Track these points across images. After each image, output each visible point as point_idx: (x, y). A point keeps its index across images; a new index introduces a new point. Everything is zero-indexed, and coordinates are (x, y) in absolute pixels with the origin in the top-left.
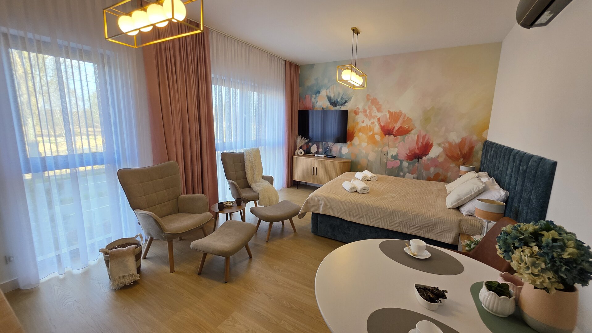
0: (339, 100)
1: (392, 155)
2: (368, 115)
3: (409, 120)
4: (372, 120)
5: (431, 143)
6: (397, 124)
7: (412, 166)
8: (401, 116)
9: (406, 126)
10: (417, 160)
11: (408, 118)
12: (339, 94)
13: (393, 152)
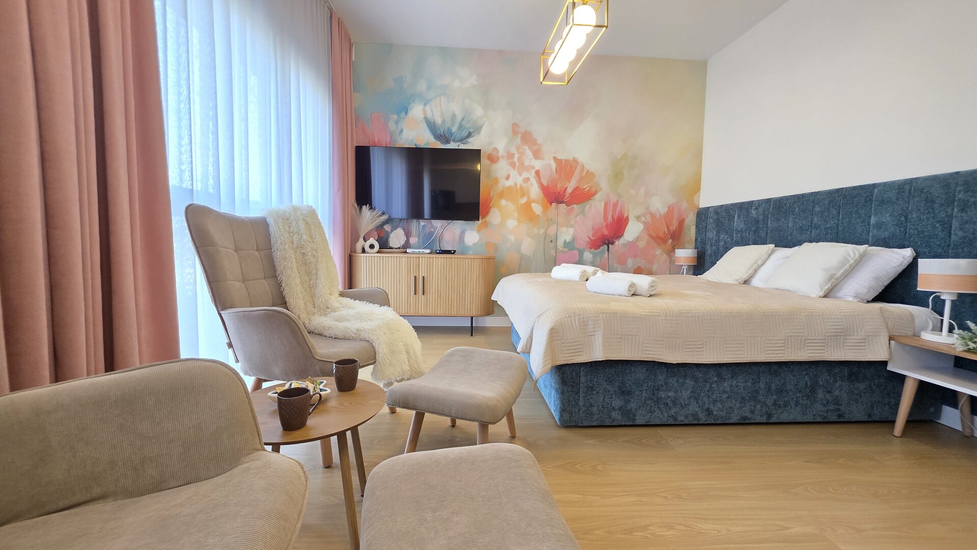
0: (454, 129)
1: (565, 241)
2: (517, 164)
3: (590, 175)
4: (525, 175)
5: (625, 216)
6: (570, 183)
7: (599, 258)
8: (576, 168)
9: (586, 187)
10: (606, 247)
11: (588, 171)
12: (454, 117)
13: (566, 235)
